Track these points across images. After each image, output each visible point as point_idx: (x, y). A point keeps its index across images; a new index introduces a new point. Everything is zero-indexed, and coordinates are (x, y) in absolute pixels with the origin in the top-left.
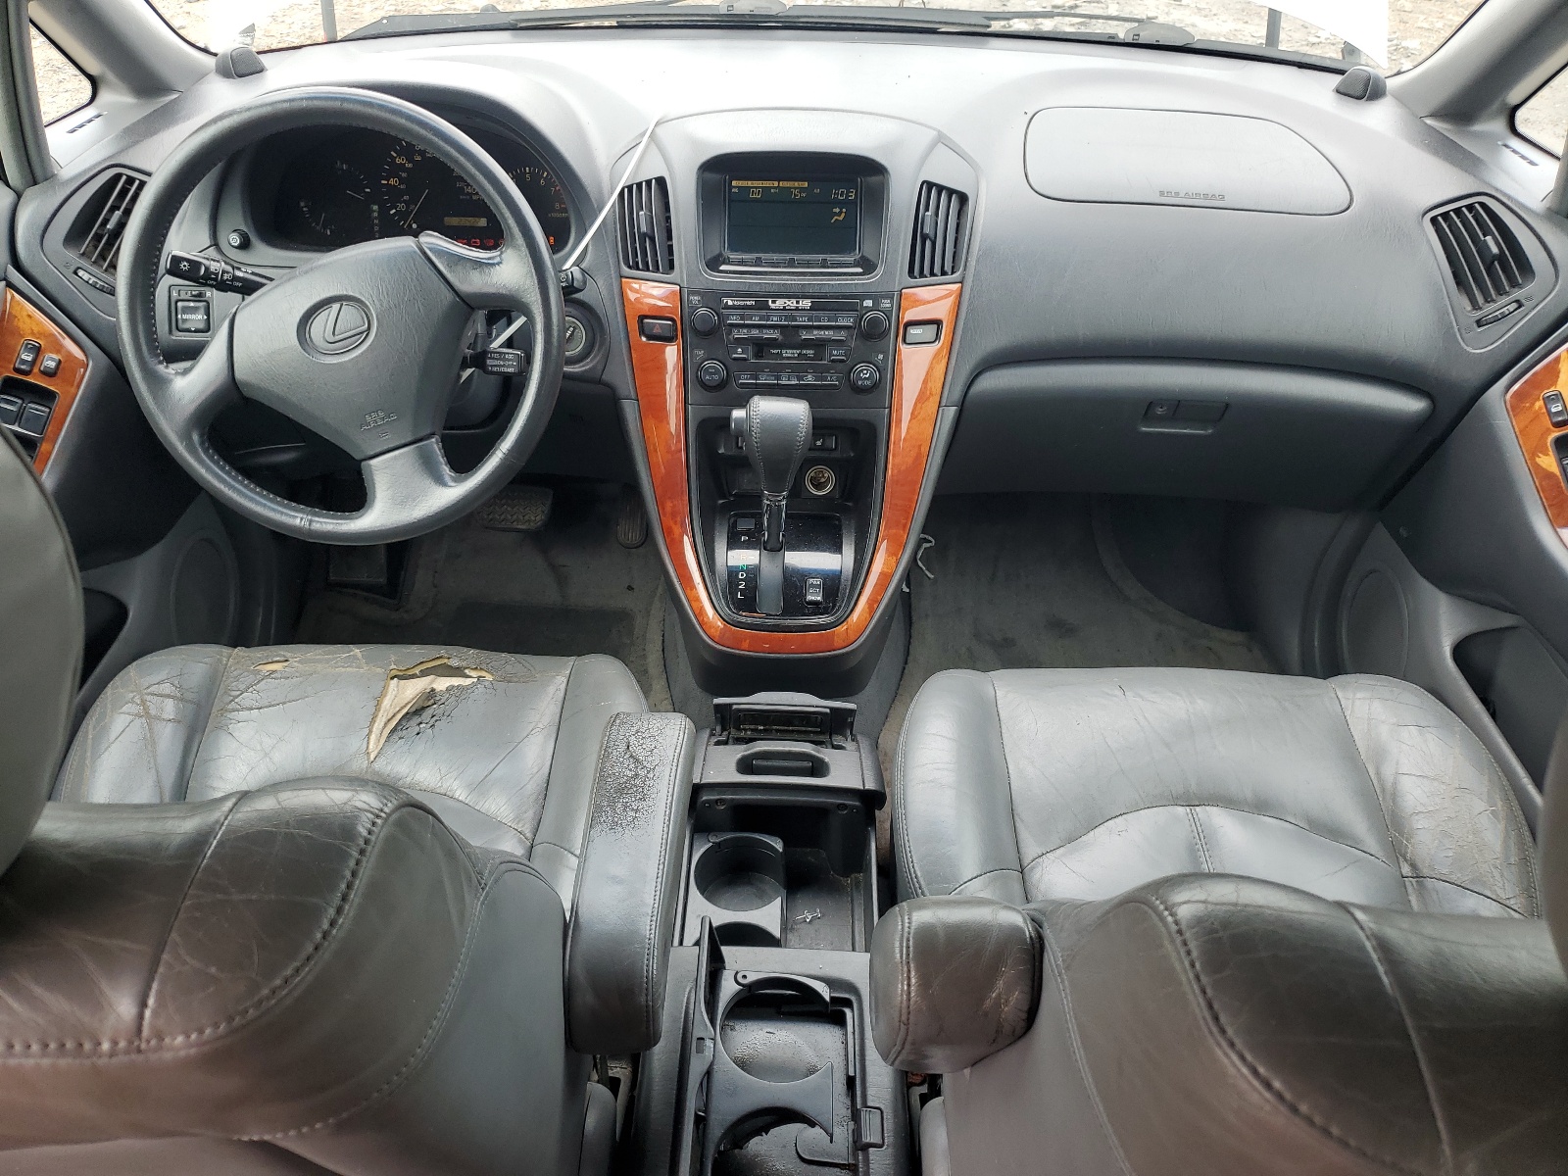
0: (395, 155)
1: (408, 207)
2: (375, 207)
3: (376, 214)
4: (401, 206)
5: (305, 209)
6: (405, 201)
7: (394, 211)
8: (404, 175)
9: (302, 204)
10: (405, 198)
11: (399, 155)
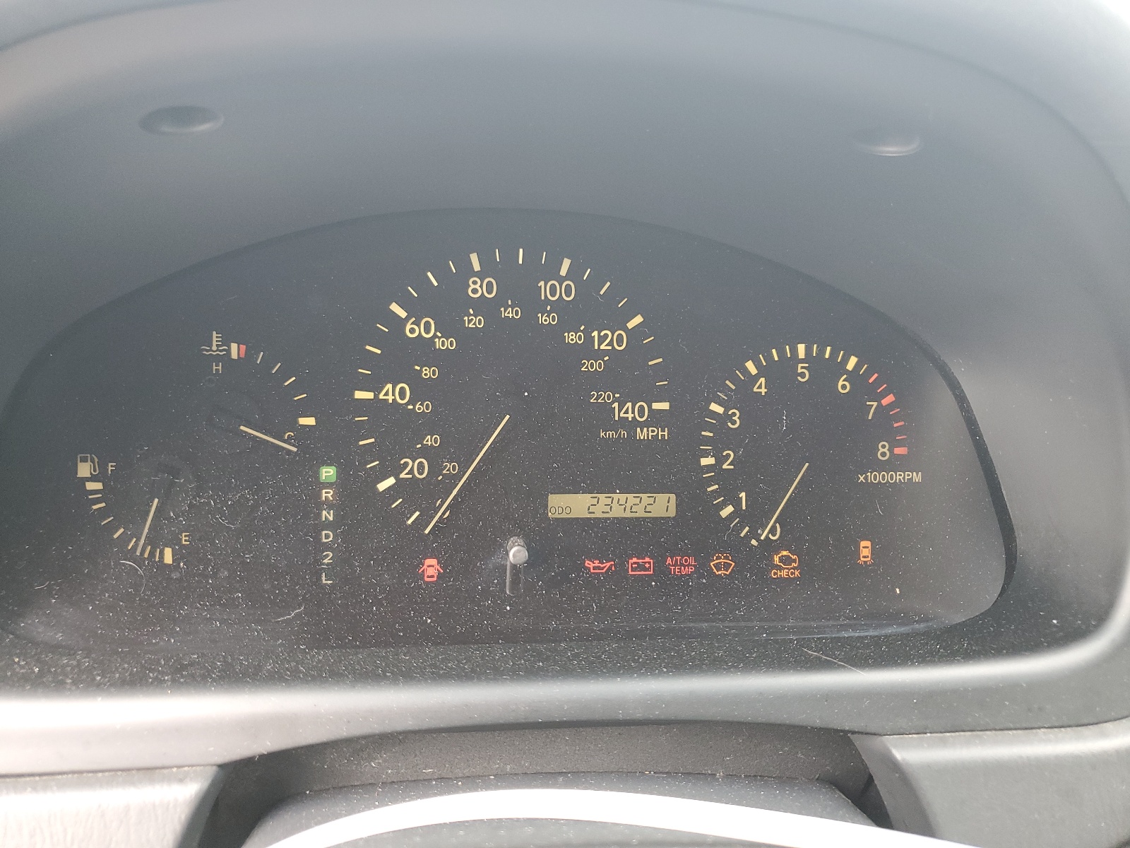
0: (403, 314)
1: (435, 469)
2: (328, 473)
3: (327, 494)
4: (414, 468)
5: (91, 486)
6: (426, 452)
7: (391, 481)
8: (427, 372)
9: (84, 470)
10: (429, 441)
11: (416, 312)
